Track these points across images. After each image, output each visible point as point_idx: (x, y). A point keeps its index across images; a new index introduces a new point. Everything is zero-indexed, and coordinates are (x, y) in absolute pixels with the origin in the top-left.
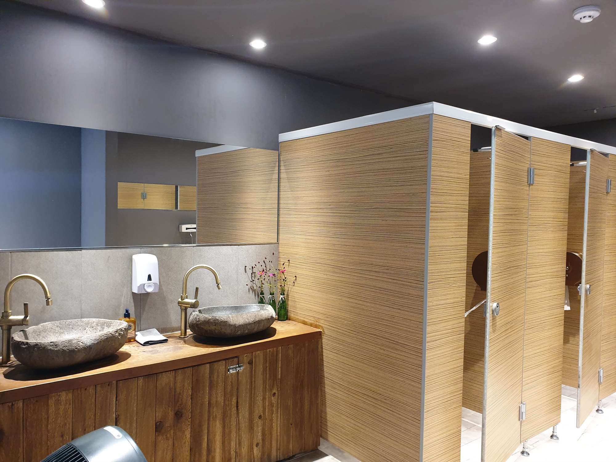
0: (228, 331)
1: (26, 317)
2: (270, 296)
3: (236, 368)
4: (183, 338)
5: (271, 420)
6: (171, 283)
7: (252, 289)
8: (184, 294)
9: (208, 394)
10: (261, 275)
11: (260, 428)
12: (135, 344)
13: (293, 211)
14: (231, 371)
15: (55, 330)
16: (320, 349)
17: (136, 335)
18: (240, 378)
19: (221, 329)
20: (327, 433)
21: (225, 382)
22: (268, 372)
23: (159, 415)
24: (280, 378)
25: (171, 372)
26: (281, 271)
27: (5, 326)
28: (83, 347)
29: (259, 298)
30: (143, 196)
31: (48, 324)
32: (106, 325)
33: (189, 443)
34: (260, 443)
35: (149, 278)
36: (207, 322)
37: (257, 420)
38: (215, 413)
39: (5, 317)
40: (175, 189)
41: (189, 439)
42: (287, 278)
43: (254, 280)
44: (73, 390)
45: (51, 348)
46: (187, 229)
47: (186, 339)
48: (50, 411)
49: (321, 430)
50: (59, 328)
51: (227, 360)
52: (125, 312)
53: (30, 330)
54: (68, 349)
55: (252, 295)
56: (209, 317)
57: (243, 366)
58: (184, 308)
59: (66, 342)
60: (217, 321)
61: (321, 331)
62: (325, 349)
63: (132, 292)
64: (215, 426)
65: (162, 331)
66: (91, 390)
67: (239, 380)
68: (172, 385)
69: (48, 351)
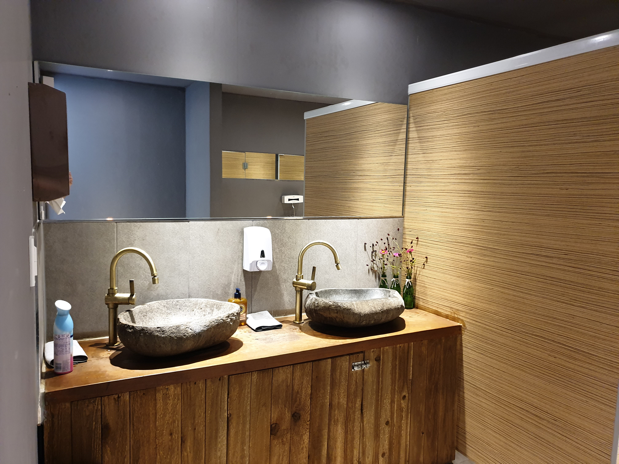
0: (352, 320)
1: (132, 295)
2: (394, 279)
3: (361, 365)
4: (297, 323)
5: (400, 427)
6: (284, 260)
7: (372, 269)
8: (300, 274)
9: (329, 394)
10: (384, 254)
11: (387, 436)
12: (246, 329)
13: (425, 178)
14: (356, 368)
15: (162, 310)
16: (458, 347)
17: (247, 318)
18: (366, 377)
19: (344, 318)
20: (466, 447)
21: (349, 381)
22: (397, 371)
23: (275, 416)
24: (411, 378)
25: (289, 366)
26: (408, 250)
27: (111, 304)
28: (192, 335)
29: (381, 281)
30: (245, 166)
31: (155, 303)
32: (215, 306)
33: (307, 449)
34: (387, 453)
35: (263, 254)
36: (328, 308)
37: (384, 426)
38: (337, 416)
39: (111, 295)
40: (275, 159)
41: (307, 444)
42: (414, 260)
43: (375, 259)
44: (182, 384)
45: (158, 334)
46: (289, 200)
47: (302, 325)
48: (158, 406)
49: (457, 441)
50: (166, 309)
51: (351, 356)
52: (235, 291)
53: (136, 310)
54: (176, 337)
55: (372, 277)
56: (330, 303)
57: (369, 363)
58: (299, 290)
59: (173, 327)
60: (339, 308)
61: (462, 326)
62: (466, 348)
63: (243, 269)
64: (337, 430)
65: (274, 314)
66: (201, 385)
67: (365, 379)
68: (289, 381)
69: (155, 337)
